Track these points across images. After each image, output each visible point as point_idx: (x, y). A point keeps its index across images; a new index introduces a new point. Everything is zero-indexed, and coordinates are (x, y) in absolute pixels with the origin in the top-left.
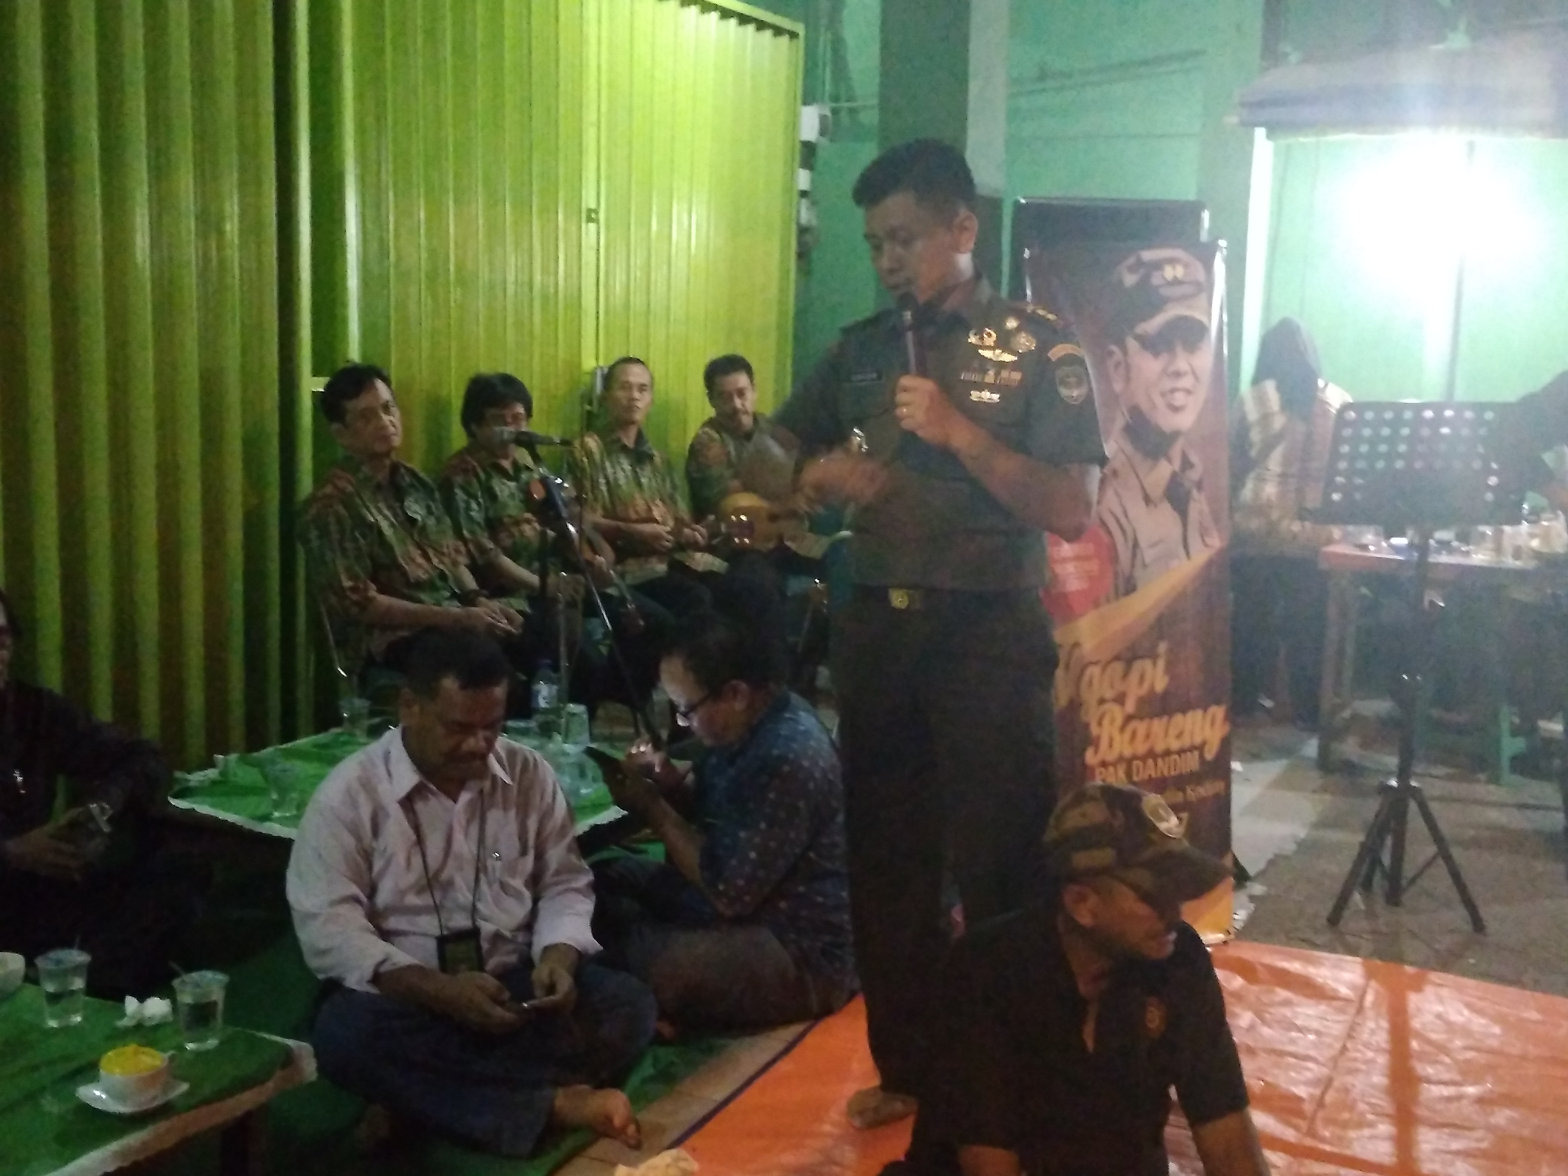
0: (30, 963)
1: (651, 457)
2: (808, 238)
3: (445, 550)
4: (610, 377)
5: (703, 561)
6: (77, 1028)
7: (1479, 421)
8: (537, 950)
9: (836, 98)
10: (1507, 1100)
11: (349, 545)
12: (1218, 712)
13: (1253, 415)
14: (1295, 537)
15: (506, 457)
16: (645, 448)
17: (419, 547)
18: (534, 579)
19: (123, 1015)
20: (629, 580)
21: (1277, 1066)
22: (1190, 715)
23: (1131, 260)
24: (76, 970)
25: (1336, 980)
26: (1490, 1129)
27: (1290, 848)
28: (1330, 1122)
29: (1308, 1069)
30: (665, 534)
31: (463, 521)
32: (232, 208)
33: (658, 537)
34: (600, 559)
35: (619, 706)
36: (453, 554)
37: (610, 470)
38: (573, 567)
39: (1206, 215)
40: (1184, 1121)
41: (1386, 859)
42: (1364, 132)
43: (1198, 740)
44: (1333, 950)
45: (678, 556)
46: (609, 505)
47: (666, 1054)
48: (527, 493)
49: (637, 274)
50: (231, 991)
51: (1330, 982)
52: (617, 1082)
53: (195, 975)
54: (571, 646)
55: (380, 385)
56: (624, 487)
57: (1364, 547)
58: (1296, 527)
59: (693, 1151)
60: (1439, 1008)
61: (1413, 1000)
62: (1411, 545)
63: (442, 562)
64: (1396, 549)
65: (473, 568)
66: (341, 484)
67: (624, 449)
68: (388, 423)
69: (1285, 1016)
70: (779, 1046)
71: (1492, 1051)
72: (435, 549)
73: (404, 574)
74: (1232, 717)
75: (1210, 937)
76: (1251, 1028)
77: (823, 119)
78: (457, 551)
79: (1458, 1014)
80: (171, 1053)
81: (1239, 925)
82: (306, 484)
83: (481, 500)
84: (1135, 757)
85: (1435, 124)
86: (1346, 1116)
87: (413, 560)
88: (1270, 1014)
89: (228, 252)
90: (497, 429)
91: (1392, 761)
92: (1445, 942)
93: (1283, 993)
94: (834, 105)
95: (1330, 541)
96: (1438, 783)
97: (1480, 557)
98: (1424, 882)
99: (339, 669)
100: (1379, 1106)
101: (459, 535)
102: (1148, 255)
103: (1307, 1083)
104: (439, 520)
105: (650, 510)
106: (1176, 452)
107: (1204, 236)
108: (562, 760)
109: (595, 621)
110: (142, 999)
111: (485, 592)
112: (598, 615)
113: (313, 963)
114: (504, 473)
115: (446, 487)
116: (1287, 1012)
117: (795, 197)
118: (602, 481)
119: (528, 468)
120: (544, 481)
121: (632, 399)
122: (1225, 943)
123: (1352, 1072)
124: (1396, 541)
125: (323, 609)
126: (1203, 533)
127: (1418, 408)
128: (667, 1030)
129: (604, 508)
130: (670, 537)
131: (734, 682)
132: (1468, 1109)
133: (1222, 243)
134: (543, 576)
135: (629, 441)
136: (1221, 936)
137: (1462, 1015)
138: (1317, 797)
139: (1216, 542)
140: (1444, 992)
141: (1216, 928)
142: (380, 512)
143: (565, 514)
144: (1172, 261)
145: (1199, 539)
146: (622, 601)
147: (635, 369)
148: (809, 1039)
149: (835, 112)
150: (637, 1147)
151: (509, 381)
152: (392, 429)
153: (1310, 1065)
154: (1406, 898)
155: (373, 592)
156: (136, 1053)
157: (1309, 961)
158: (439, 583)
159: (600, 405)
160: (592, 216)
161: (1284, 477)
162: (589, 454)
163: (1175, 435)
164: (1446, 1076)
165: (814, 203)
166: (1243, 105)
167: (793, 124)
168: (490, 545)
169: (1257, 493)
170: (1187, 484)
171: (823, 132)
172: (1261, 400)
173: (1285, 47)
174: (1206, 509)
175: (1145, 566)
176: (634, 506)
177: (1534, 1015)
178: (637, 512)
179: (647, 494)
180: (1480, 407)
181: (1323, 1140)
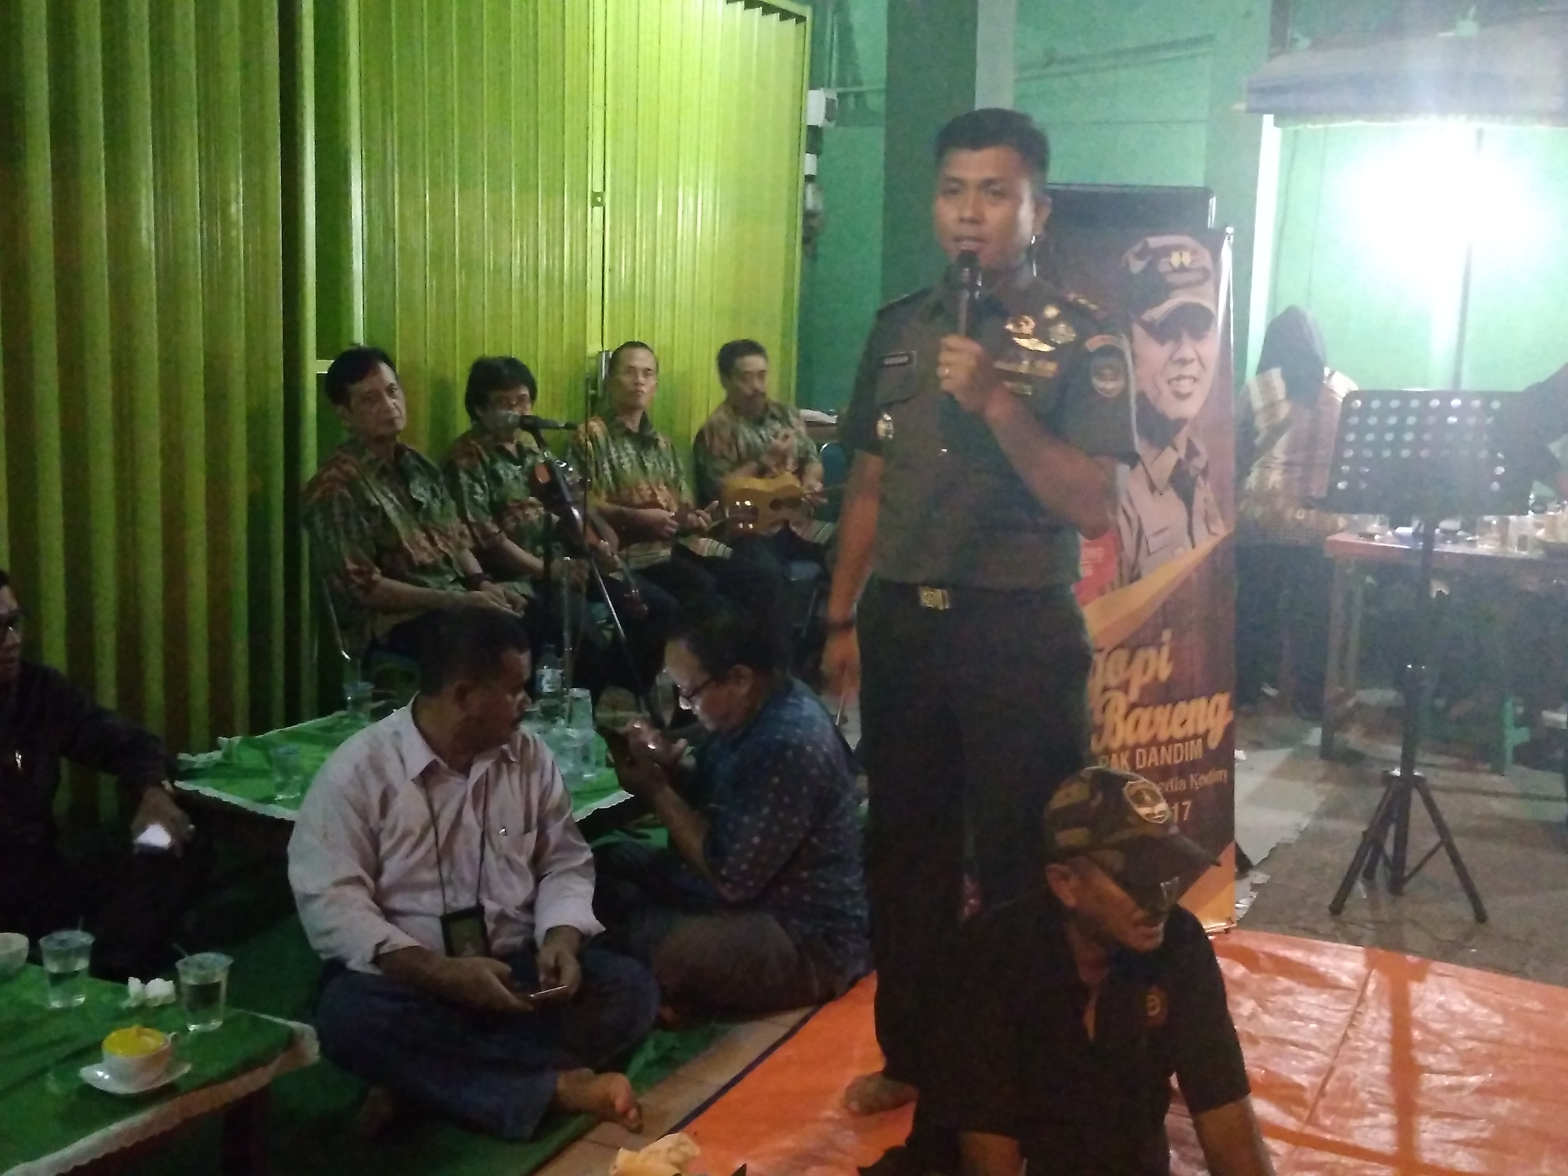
0: (34, 945)
1: (656, 442)
2: (815, 223)
3: (450, 533)
4: (614, 361)
5: (707, 546)
6: (81, 1008)
7: (1486, 409)
8: (540, 933)
9: (842, 83)
10: (1510, 1090)
11: (354, 528)
12: (1222, 700)
13: (1258, 403)
14: (1299, 524)
15: (511, 440)
16: (650, 432)
17: (425, 529)
18: (538, 563)
19: (125, 994)
20: (633, 566)
21: (1280, 1055)
22: (1194, 703)
23: (1138, 247)
24: (79, 951)
25: (1338, 969)
26: (1491, 1119)
27: (1291, 836)
28: (1331, 1110)
29: (1311, 1058)
30: (670, 521)
31: (467, 502)
32: (237, 188)
33: (663, 523)
34: (604, 544)
35: (624, 691)
36: (457, 537)
37: (614, 456)
38: (575, 551)
39: (1213, 202)
40: (1185, 1109)
41: (1389, 848)
42: (1372, 119)
43: (1201, 729)
44: (1335, 940)
45: (682, 541)
46: (613, 489)
47: (670, 1039)
48: (531, 475)
49: (643, 258)
50: (233, 972)
51: (1331, 971)
52: (619, 1065)
53: (198, 957)
54: (575, 629)
55: (384, 368)
56: (629, 471)
57: (1371, 536)
58: (1301, 515)
59: (695, 1135)
60: (1442, 998)
61: (1415, 988)
62: (1415, 534)
63: (446, 545)
64: (1401, 538)
65: (478, 553)
66: (348, 467)
67: (628, 433)
68: (393, 407)
69: (1286, 1005)
70: (782, 1032)
71: (1491, 1041)
72: (441, 534)
73: (409, 557)
74: (1235, 705)
75: (1211, 925)
76: (1252, 1016)
77: (829, 104)
78: (462, 534)
79: (1460, 1004)
80: (173, 1033)
81: (1241, 914)
82: (310, 467)
83: (486, 484)
84: (1137, 746)
85: (1443, 111)
86: (1347, 1104)
87: (418, 543)
88: (1271, 1002)
89: (234, 233)
90: (504, 412)
91: (1395, 751)
92: (1447, 934)
93: (1284, 982)
94: (841, 90)
95: (1335, 530)
96: (1443, 774)
97: (1485, 547)
98: (1428, 871)
99: (344, 654)
100: (1381, 1095)
101: (464, 520)
102: (1155, 242)
103: (1308, 1072)
104: (443, 502)
105: (654, 494)
106: (1181, 441)
107: (1211, 221)
108: (566, 744)
109: (600, 606)
110: (145, 980)
111: (488, 576)
112: (602, 599)
113: (317, 944)
114: (508, 456)
115: (450, 470)
116: (1288, 1000)
117: (802, 180)
118: (606, 465)
119: (531, 452)
120: (549, 465)
121: (637, 384)
122: (1227, 931)
123: (1353, 1061)
124: (1401, 530)
125: (327, 591)
126: (1207, 520)
127: (1426, 397)
128: (668, 1013)
129: (609, 492)
130: (674, 523)
131: (737, 666)
132: (1469, 1100)
133: (1230, 230)
134: (548, 558)
135: (633, 425)
136: (1222, 925)
137: (1464, 1005)
138: (1320, 786)
139: (1221, 530)
140: (1447, 981)
141: (1218, 917)
142: (386, 495)
143: (569, 499)
144: (1180, 248)
145: (1204, 526)
146: (626, 586)
147: (641, 353)
148: (812, 1024)
149: (841, 96)
150: (638, 1130)
151: (512, 363)
152: (396, 413)
153: (1312, 1054)
154: (1409, 887)
155: (377, 575)
156: (139, 1034)
157: (1311, 950)
158: (444, 567)
159: (605, 387)
160: (597, 200)
161: (1288, 465)
162: (594, 439)
163: (1180, 423)
164: (1447, 1066)
165: (820, 189)
166: (1252, 90)
167: (801, 109)
168: (496, 530)
169: (1262, 479)
170: (1192, 473)
171: (828, 117)
172: (1266, 387)
173: (1293, 33)
174: (1211, 497)
175: (1149, 553)
176: (639, 490)
177: (1537, 1006)
178: (642, 497)
179: (651, 477)
180: (1487, 397)
181: (1325, 1129)
